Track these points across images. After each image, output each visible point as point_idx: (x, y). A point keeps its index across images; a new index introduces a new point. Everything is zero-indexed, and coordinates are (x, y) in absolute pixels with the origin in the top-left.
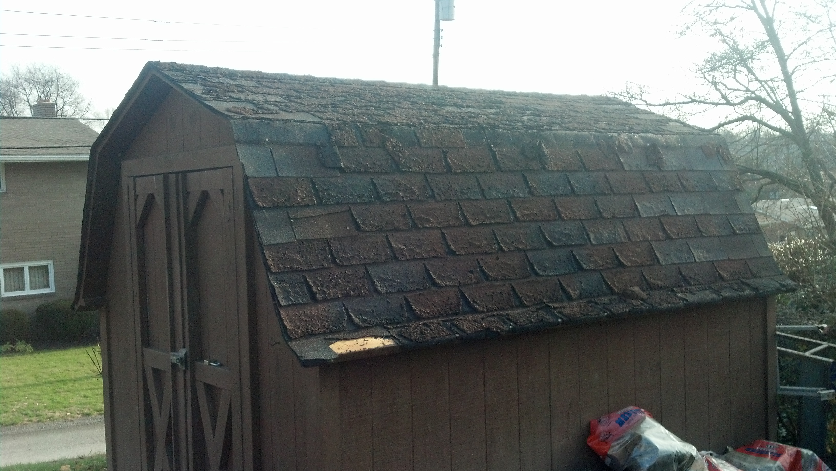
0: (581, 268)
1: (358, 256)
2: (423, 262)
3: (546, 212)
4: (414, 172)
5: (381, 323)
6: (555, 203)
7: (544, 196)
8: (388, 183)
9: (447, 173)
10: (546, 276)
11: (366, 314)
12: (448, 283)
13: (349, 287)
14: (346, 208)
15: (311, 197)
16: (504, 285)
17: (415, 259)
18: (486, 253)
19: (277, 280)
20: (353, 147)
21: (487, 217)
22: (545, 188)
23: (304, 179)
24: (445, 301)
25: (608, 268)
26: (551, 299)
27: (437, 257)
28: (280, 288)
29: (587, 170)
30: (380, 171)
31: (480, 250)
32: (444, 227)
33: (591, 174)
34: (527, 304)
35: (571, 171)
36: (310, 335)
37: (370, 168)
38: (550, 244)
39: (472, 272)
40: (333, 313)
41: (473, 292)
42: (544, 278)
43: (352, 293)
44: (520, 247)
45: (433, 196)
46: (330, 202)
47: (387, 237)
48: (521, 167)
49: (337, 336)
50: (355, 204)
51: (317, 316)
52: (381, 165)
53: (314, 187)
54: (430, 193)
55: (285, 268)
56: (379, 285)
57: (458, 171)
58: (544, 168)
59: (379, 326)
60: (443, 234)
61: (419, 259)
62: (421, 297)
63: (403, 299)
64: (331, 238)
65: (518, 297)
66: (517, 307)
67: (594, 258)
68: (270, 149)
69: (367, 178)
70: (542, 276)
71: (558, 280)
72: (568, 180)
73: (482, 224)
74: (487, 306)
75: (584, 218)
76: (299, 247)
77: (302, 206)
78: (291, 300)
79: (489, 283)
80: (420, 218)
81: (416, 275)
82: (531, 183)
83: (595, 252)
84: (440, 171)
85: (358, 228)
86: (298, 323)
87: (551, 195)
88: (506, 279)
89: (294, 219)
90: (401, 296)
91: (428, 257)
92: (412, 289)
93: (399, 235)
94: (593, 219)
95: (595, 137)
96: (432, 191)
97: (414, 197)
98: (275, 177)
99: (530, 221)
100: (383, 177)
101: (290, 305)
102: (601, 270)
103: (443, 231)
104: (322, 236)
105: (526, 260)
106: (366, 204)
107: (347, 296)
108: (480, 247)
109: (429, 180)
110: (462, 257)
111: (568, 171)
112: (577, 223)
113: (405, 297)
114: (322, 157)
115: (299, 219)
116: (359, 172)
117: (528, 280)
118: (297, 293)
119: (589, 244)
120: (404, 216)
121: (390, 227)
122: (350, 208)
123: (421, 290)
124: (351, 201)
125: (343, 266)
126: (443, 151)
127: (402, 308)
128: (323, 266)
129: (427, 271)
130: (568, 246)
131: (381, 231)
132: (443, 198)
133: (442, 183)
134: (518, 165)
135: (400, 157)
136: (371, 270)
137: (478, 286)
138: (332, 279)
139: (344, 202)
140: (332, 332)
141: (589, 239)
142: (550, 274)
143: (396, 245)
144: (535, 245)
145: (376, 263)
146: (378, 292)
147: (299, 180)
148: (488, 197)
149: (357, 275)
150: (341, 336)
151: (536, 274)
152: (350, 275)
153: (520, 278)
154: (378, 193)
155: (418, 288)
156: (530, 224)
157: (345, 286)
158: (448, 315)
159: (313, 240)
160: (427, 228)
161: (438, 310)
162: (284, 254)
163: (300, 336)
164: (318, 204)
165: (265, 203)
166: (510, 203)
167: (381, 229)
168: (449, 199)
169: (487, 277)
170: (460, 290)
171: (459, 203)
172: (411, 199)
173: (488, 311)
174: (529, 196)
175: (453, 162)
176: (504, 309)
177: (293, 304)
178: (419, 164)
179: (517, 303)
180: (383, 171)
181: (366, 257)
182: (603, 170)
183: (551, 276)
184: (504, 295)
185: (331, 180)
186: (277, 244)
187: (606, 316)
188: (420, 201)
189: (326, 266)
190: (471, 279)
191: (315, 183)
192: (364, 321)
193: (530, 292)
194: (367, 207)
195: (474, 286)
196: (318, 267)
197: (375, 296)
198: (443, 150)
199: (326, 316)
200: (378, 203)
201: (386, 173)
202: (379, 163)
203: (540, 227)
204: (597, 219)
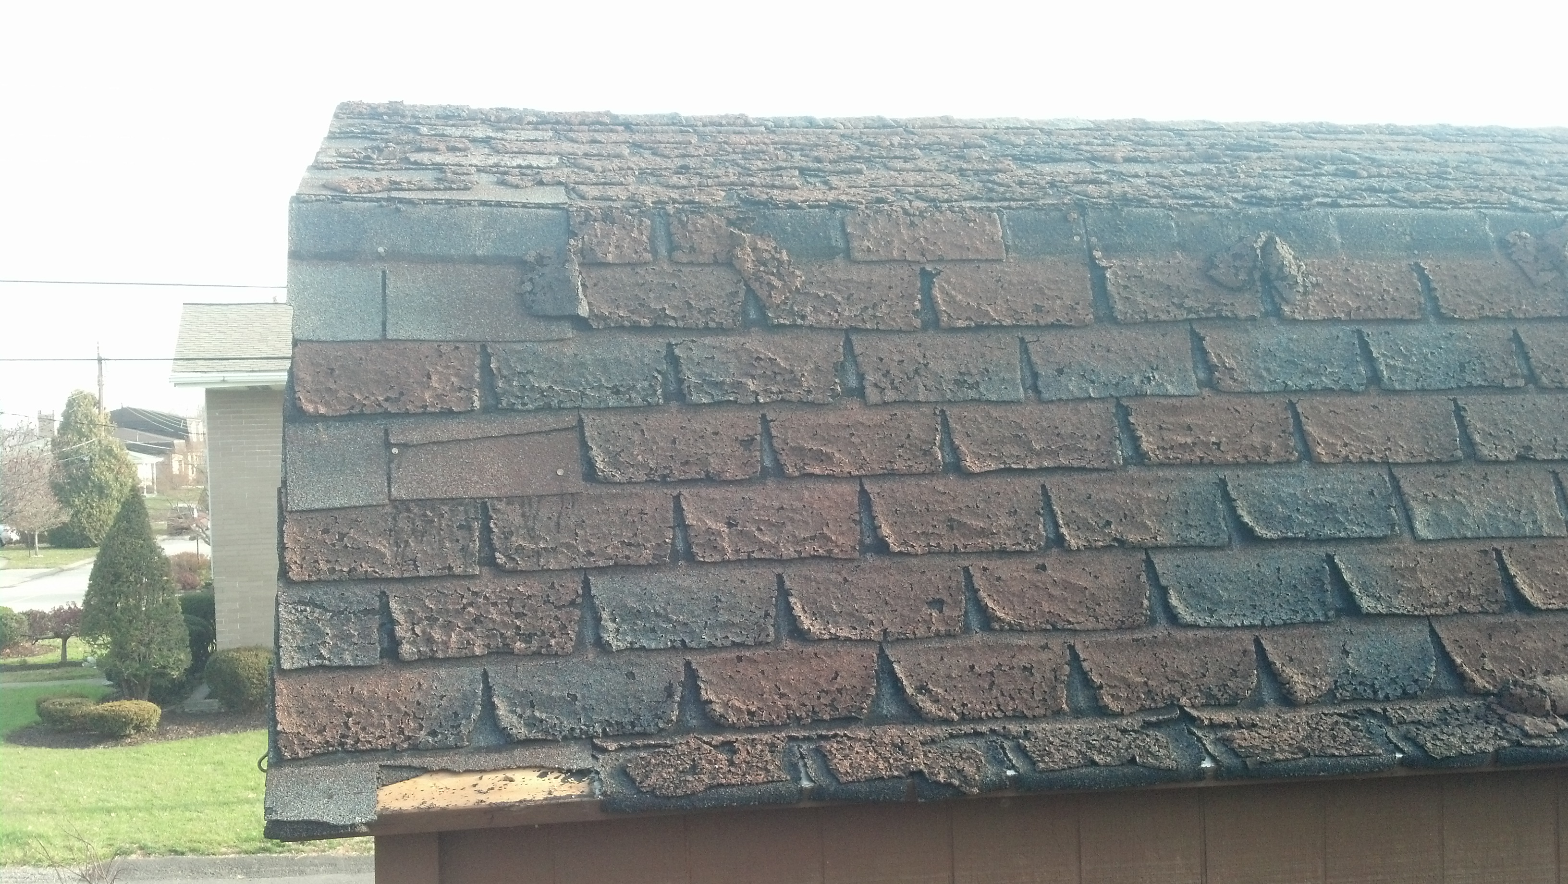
0: (1351, 609)
1: (569, 546)
2: (779, 570)
3: (1257, 439)
4: (811, 326)
5: (586, 733)
6: (1296, 416)
7: (1261, 393)
8: (718, 355)
9: (925, 328)
10: (1208, 626)
11: (549, 703)
12: (843, 633)
13: (518, 628)
14: (570, 420)
15: (470, 390)
16: (1045, 647)
17: (750, 561)
18: (1003, 553)
19: (301, 602)
20: (633, 265)
21: (1031, 450)
22: (1268, 370)
23: (462, 346)
24: (822, 681)
25: (1462, 612)
26: (1209, 695)
27: (829, 558)
28: (299, 622)
29: (1443, 319)
30: (701, 325)
31: (985, 543)
32: (874, 477)
33: (1458, 330)
34: (1114, 706)
35: (1379, 321)
36: (347, 752)
37: (674, 318)
38: (1248, 536)
39: (938, 604)
40: (442, 697)
41: (929, 662)
42: (1201, 633)
43: (519, 645)
44: (1133, 537)
45: (860, 392)
46: (524, 404)
47: (677, 499)
48: (1190, 310)
49: (428, 761)
50: (602, 410)
51: (389, 703)
52: (710, 310)
53: (485, 367)
54: (853, 382)
55: (332, 571)
56: (611, 626)
57: (960, 324)
58: (1277, 313)
59: (577, 739)
60: (863, 493)
61: (769, 561)
62: (741, 666)
63: (682, 669)
64: (499, 499)
65: (1087, 682)
66: (1077, 713)
67: (1416, 579)
68: (384, 272)
69: (656, 344)
70: (1195, 626)
71: (1257, 642)
72: (1365, 346)
73: (1009, 470)
74: (964, 705)
75: (1402, 458)
76: (394, 519)
77: (432, 414)
78: (321, 656)
79: (990, 639)
80: (799, 451)
81: (744, 604)
82: (1218, 356)
83: (1423, 562)
84: (899, 323)
85: (590, 474)
86: (323, 718)
87: (1286, 390)
88: (1055, 628)
89: (404, 446)
90: (677, 663)
91: (794, 555)
92: (718, 643)
93: (715, 493)
94: (1439, 462)
95: (1496, 222)
96: (861, 377)
97: (794, 394)
98: (375, 341)
99: (1189, 464)
100: (707, 341)
101: (309, 669)
102: (1436, 616)
103: (866, 487)
104: (473, 492)
105: (1144, 578)
106: (636, 409)
107: (504, 653)
108: (983, 533)
109: (858, 350)
110: (915, 561)
111: (1367, 321)
112: (1372, 472)
113: (688, 664)
114: (530, 292)
115: (414, 446)
116: (636, 328)
117: (1138, 635)
118: (346, 637)
119: (1407, 536)
120: (748, 443)
121: (693, 472)
122: (581, 421)
123: (749, 647)
124: (588, 403)
125: (514, 572)
126: (923, 272)
127: (670, 695)
128: (450, 568)
129: (784, 593)
130: (1321, 541)
131: (664, 481)
132: (890, 395)
133: (896, 358)
134: (1180, 306)
135: (772, 287)
136: (599, 586)
137: (949, 643)
138: (471, 604)
139: (569, 405)
140: (416, 749)
141: (1410, 520)
142: (1229, 623)
143: (700, 519)
144: (1193, 534)
145: (622, 567)
146: (602, 647)
147: (444, 348)
148: (1046, 396)
149: (552, 599)
150: (444, 761)
151: (1173, 618)
152: (529, 597)
153: (1107, 630)
154: (681, 381)
155: (737, 640)
156: (1190, 473)
157: (505, 625)
158: (818, 722)
159: (443, 501)
160: (817, 476)
161: (788, 707)
162: (342, 536)
163: (313, 753)
164: (485, 410)
165: (327, 404)
166: (1125, 412)
167: (664, 477)
168: (911, 398)
169: (987, 620)
170: (882, 654)
171: (942, 411)
172: (783, 400)
173: (964, 718)
174: (1206, 392)
175: (951, 300)
176: (1025, 717)
177: (322, 667)
178: (834, 305)
179: (1082, 702)
180: (712, 325)
181: (593, 550)
182: (1511, 319)
183: (1229, 628)
184: (1038, 676)
185: (540, 348)
186: (329, 510)
187: (1402, 762)
188: (812, 404)
189: (457, 571)
190: (928, 623)
191: (489, 356)
192: (532, 723)
193: (1140, 672)
194: (635, 419)
195: (935, 644)
196: (434, 573)
197: (591, 656)
198: (923, 270)
199: (419, 703)
200: (674, 410)
201: (721, 330)
202: (703, 305)
203: (1223, 483)
204: (1455, 462)
